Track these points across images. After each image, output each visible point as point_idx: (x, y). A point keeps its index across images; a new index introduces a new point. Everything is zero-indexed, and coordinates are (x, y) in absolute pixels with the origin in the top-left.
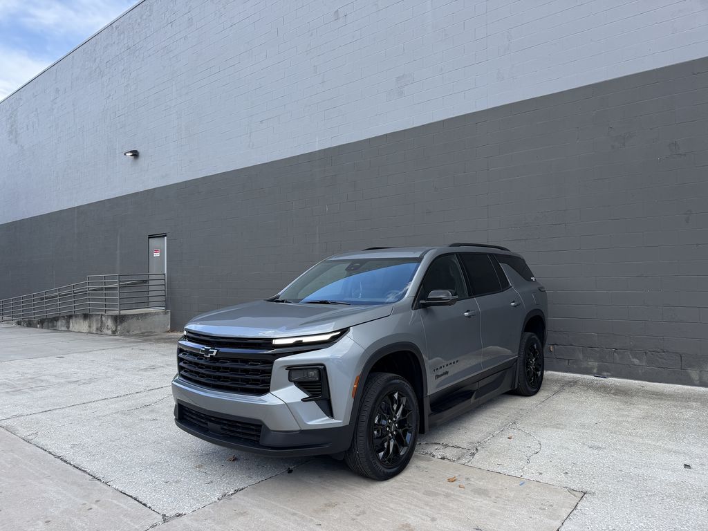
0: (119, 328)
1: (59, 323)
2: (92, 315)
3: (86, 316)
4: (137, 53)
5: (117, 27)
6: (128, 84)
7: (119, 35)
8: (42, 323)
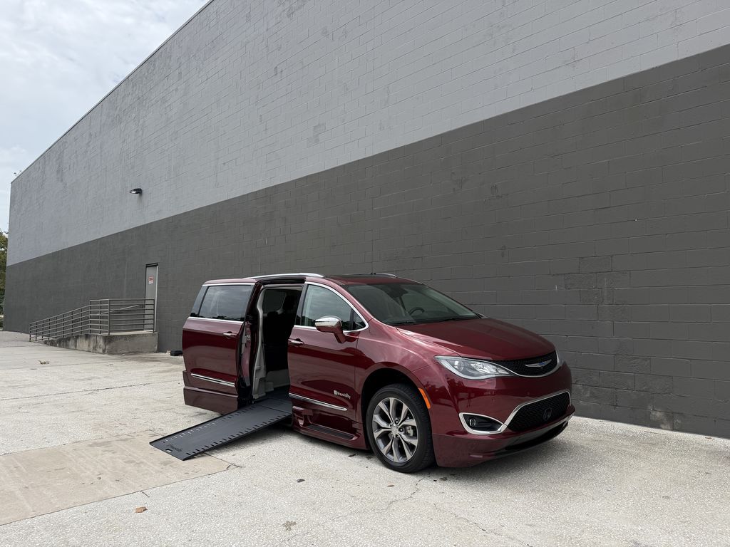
0: (107, 347)
1: (71, 342)
2: (90, 336)
3: (87, 337)
4: (144, 104)
5: (132, 80)
6: (137, 130)
7: (133, 87)
8: (60, 341)
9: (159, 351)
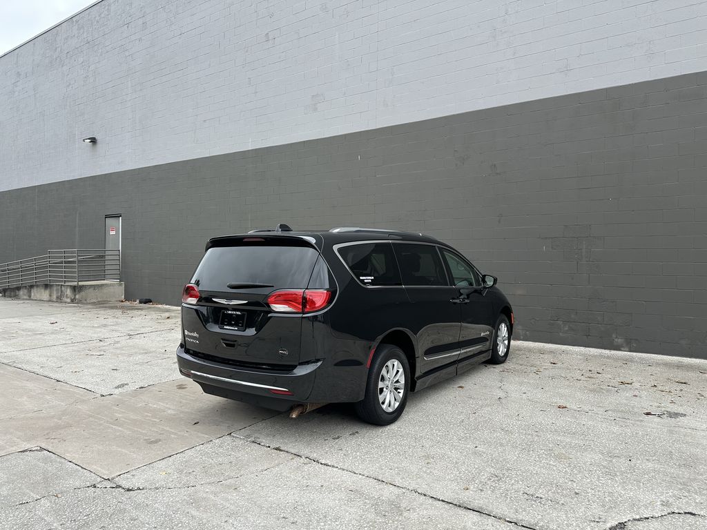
0: (77, 297)
1: (21, 292)
2: (52, 286)
3: (46, 286)
6: (87, 76)
8: (4, 292)
9: (127, 299)
